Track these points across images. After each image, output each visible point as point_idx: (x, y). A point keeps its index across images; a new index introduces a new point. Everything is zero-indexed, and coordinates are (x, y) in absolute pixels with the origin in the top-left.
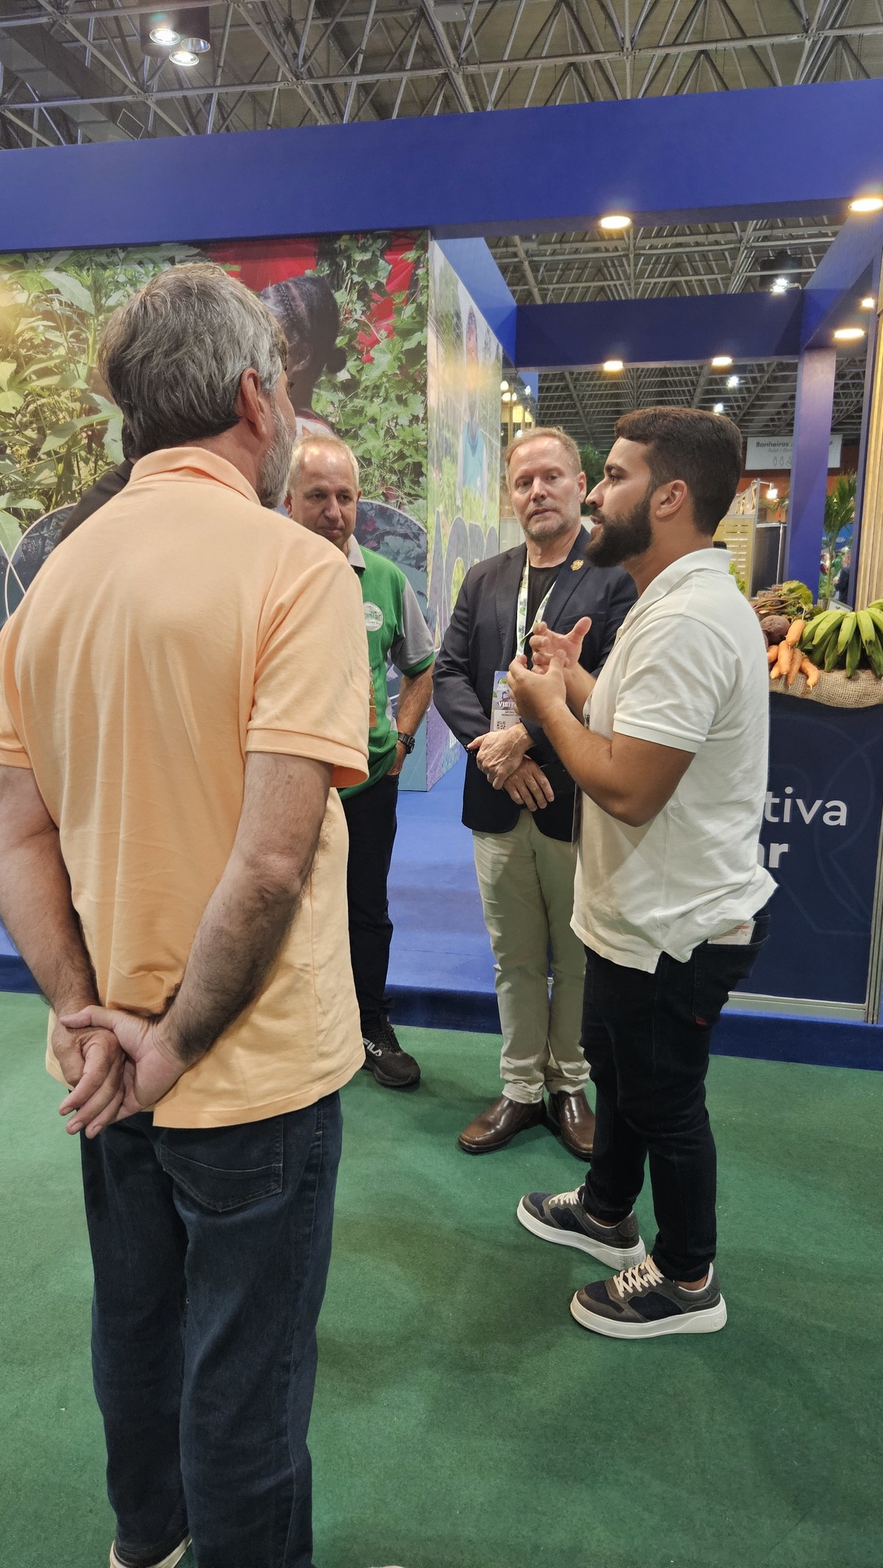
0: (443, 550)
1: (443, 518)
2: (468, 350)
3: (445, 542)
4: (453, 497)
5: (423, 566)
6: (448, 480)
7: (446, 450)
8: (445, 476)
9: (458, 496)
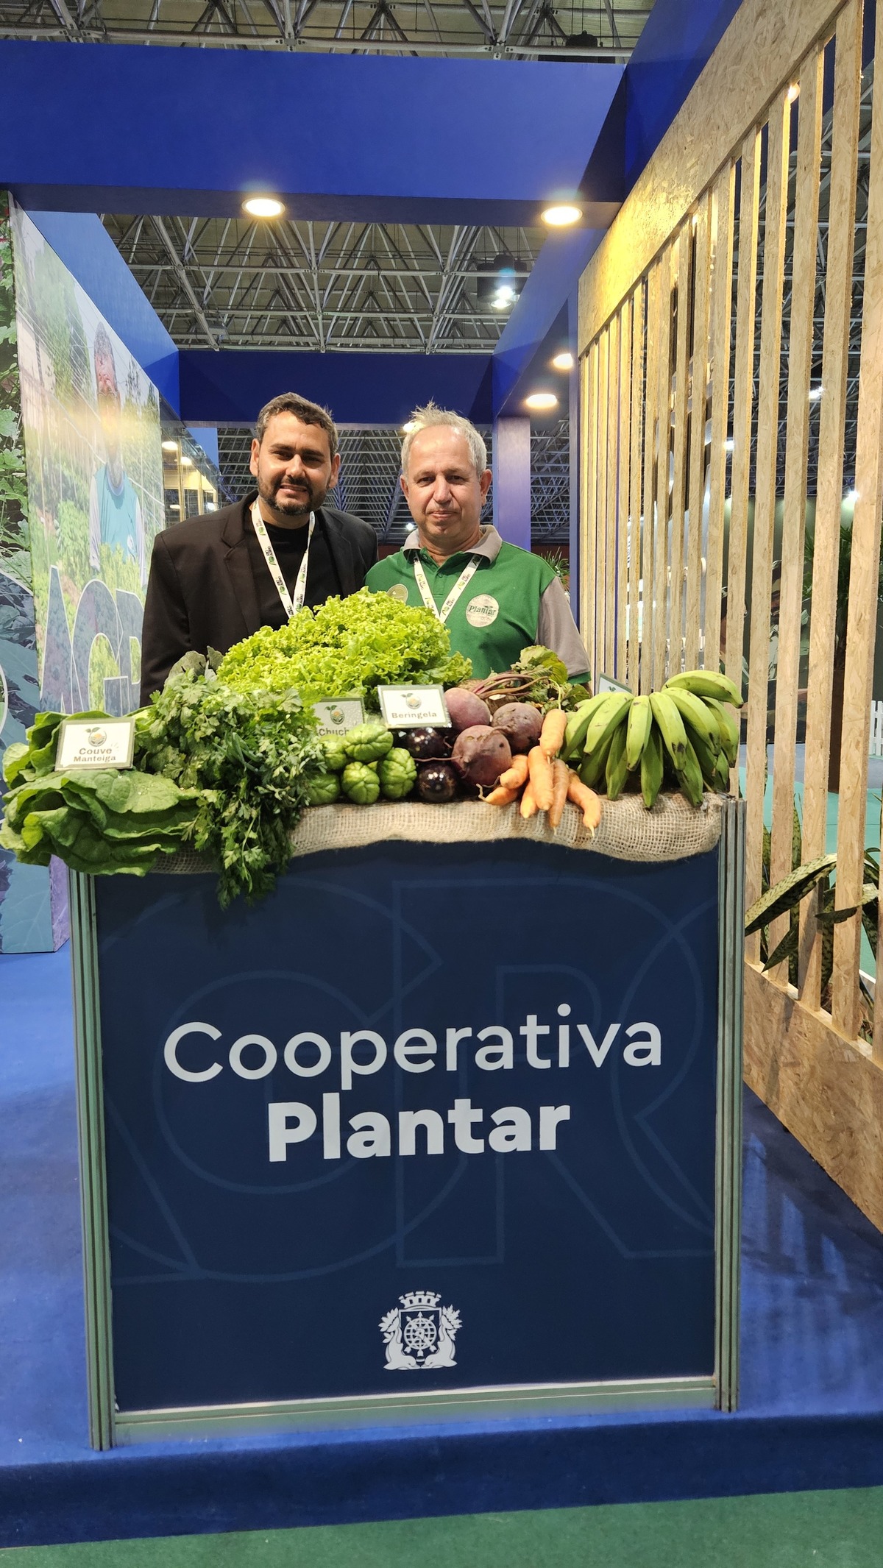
0: (68, 623)
1: (64, 581)
2: (98, 375)
3: (71, 612)
4: (82, 555)
5: (31, 642)
6: (72, 531)
7: (65, 492)
8: (66, 527)
9: (92, 553)
